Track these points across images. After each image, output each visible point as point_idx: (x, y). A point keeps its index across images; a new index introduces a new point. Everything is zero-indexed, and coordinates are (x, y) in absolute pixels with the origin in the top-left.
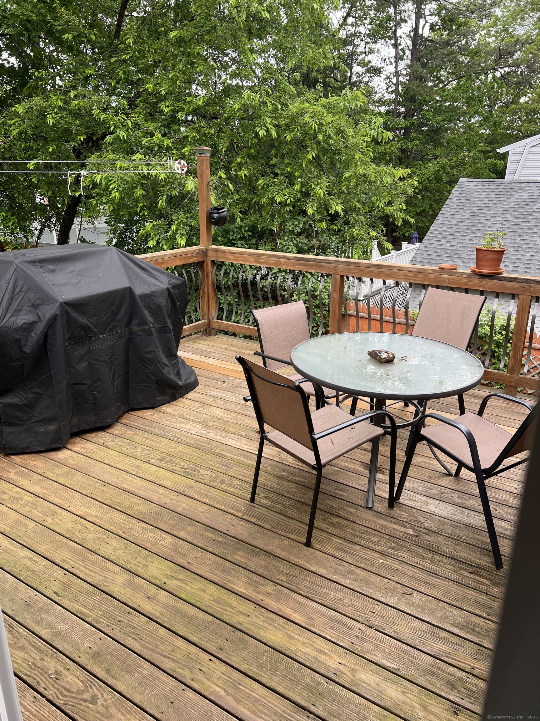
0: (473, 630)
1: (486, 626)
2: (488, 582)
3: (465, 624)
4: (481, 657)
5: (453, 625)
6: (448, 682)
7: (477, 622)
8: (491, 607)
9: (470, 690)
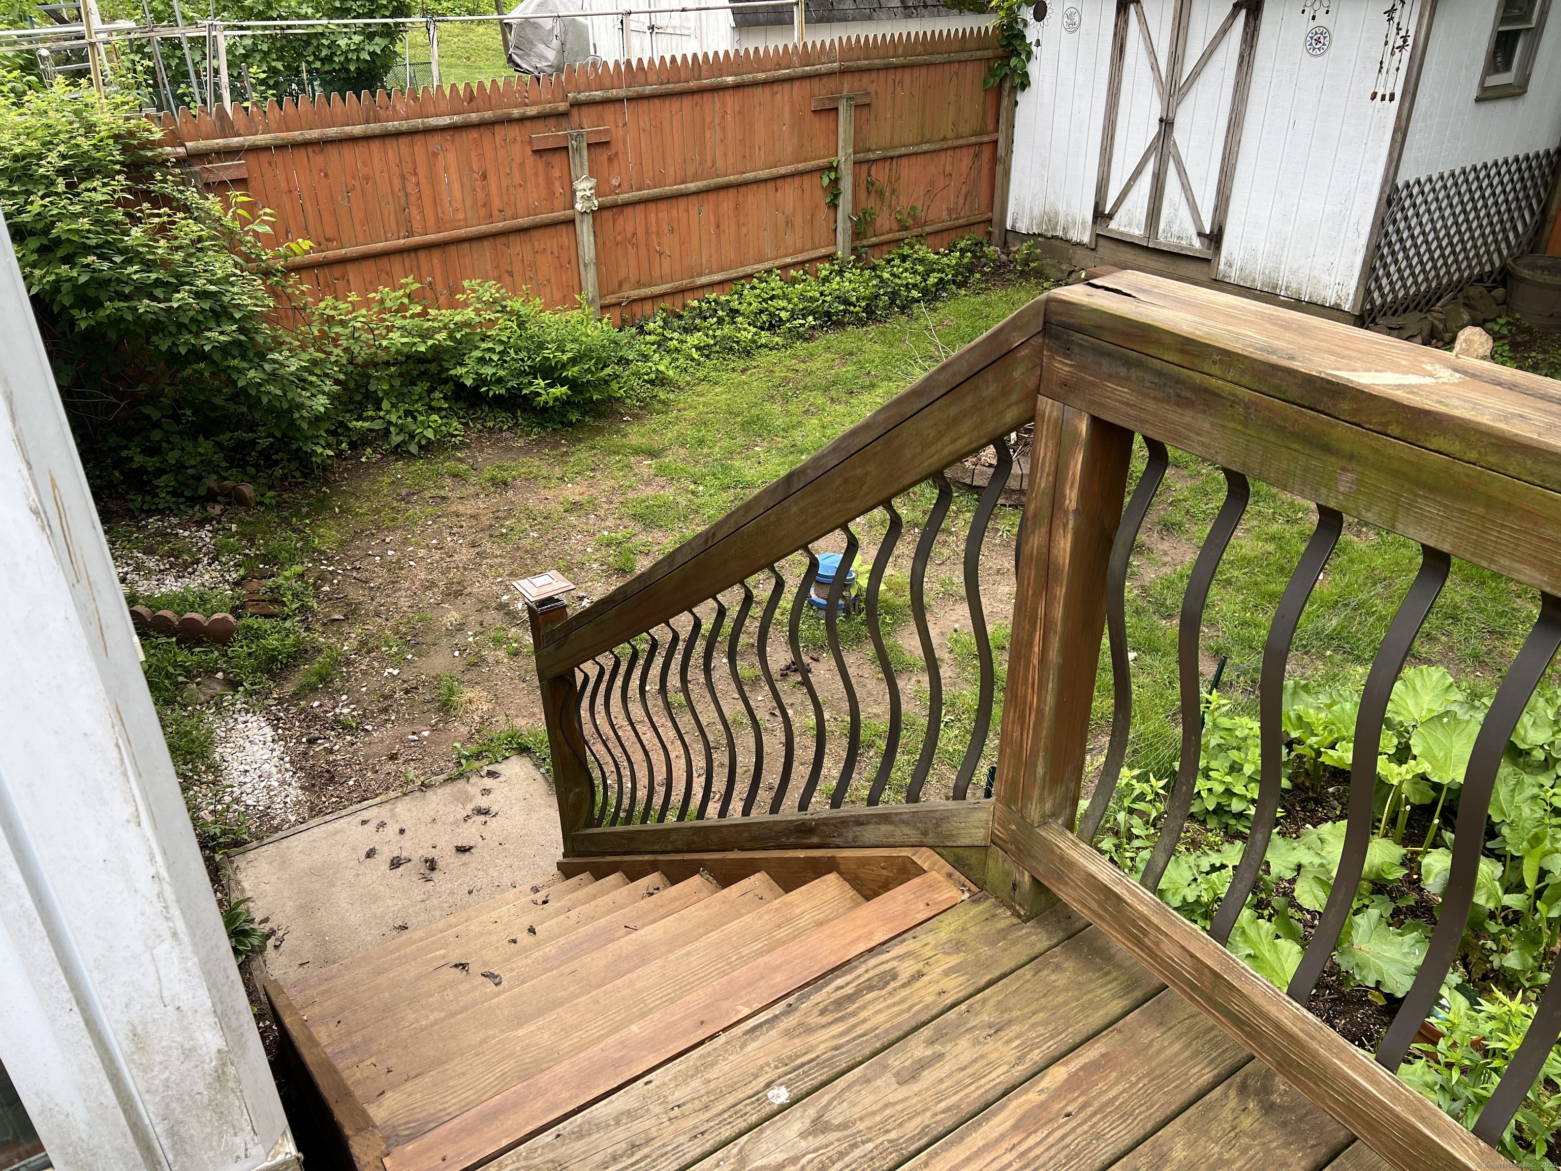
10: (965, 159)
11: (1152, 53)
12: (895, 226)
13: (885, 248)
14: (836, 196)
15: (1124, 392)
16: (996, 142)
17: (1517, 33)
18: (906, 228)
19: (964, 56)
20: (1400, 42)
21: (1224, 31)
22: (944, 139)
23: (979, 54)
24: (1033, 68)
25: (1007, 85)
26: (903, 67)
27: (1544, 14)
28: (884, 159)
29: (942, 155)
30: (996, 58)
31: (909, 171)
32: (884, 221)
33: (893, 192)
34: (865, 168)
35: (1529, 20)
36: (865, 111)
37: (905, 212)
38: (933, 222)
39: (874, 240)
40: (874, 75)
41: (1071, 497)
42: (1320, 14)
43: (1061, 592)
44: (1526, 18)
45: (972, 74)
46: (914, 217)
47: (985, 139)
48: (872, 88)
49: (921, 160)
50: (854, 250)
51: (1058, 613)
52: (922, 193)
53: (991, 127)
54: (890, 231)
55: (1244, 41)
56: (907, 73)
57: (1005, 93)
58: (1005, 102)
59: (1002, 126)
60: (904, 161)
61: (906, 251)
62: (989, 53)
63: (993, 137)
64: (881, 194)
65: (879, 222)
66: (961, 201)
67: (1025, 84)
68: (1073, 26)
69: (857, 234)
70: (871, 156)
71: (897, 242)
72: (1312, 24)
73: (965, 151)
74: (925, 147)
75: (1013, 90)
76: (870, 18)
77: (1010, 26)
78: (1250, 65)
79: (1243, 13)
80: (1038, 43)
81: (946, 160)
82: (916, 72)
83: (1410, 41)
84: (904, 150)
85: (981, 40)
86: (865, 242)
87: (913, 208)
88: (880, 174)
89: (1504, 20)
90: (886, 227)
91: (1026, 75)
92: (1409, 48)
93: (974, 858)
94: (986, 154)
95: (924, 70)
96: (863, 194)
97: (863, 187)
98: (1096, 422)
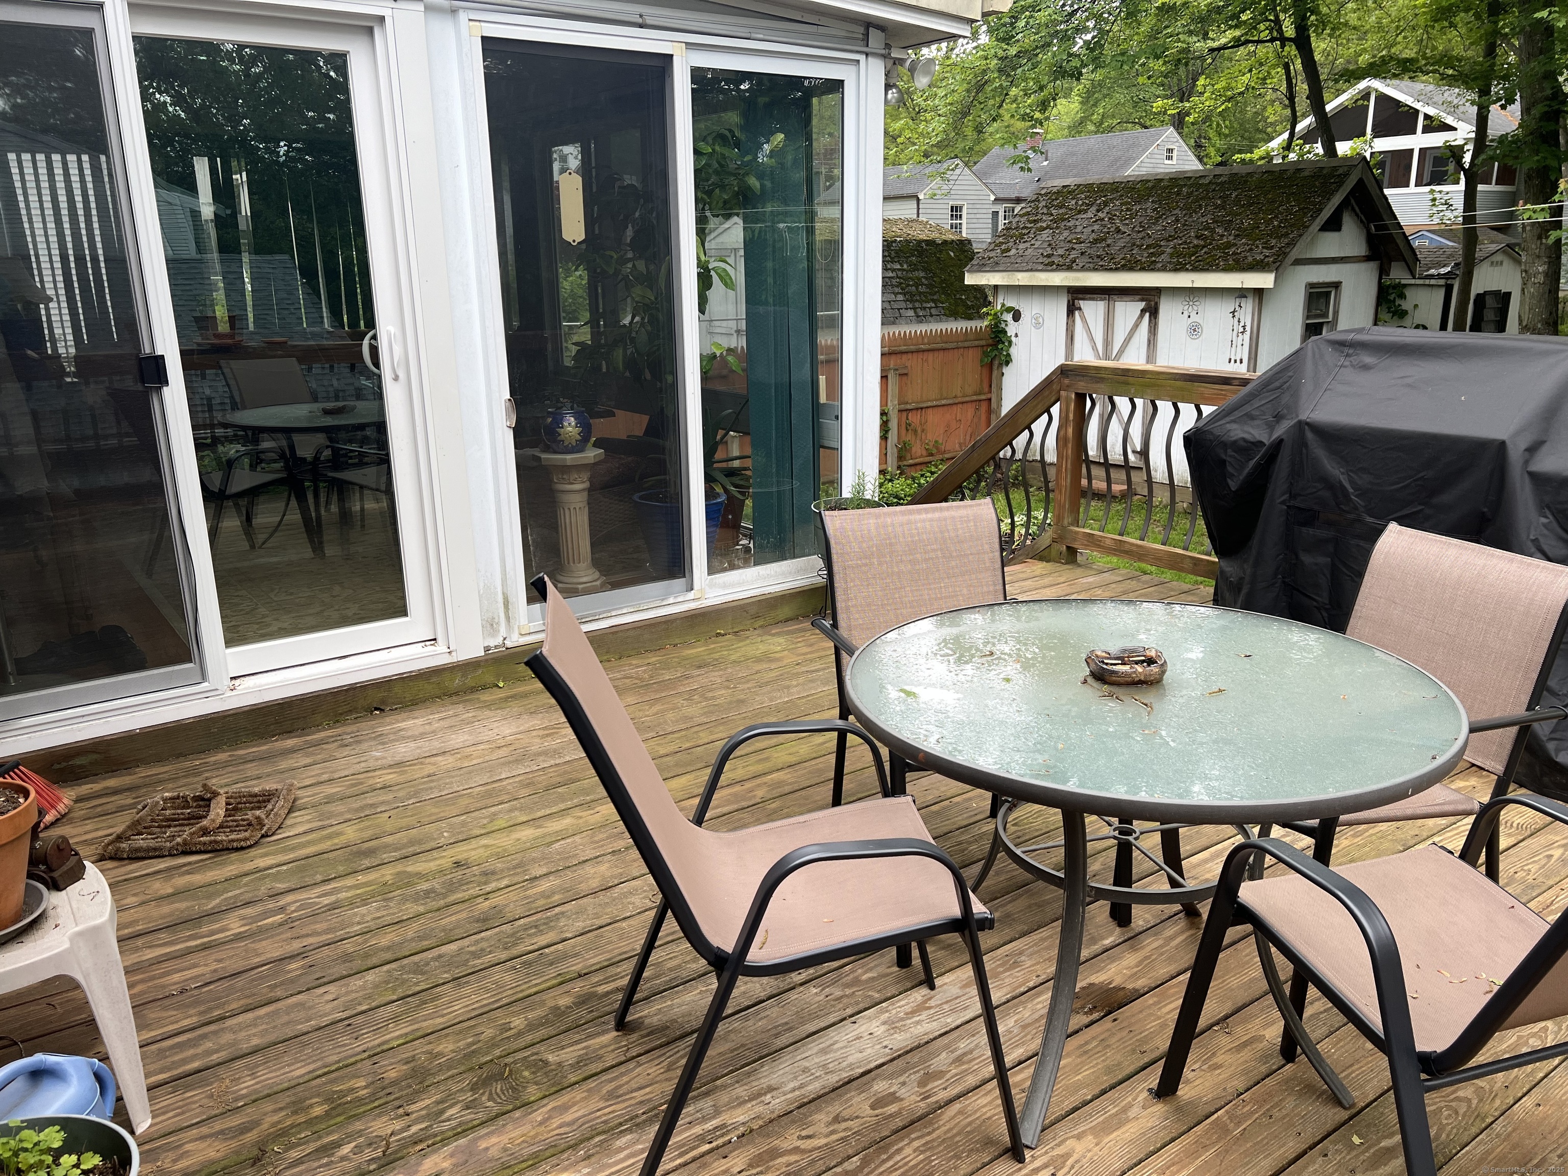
0: (536, 927)
1: (528, 941)
2: (602, 989)
3: (552, 924)
4: (493, 912)
5: (563, 913)
6: (493, 873)
7: (543, 937)
8: (551, 964)
9: (467, 883)
10: (970, 411)
11: (1092, 340)
12: (924, 453)
13: (918, 467)
14: (887, 432)
15: (1082, 383)
16: (990, 400)
17: (1322, 324)
18: (932, 455)
19: (966, 344)
20: (1241, 330)
21: (1136, 325)
22: (956, 397)
23: (977, 343)
24: (1013, 351)
25: (996, 363)
26: (928, 350)
27: (1336, 313)
28: (917, 409)
29: (955, 407)
30: (988, 345)
31: (933, 417)
32: (918, 450)
33: (923, 431)
34: (905, 414)
35: (1327, 317)
36: (905, 378)
37: (931, 444)
38: (949, 452)
39: (911, 462)
40: (910, 355)
41: (1071, 416)
42: (1193, 314)
43: (1070, 445)
44: (1325, 315)
45: (972, 358)
46: (937, 448)
47: (983, 397)
48: (908, 364)
49: (940, 409)
50: (899, 467)
51: (1070, 452)
52: (942, 432)
53: (986, 390)
54: (921, 456)
55: (1150, 331)
56: (931, 354)
57: (995, 367)
58: (995, 373)
59: (994, 389)
60: (930, 410)
61: (933, 469)
62: (983, 343)
63: (988, 396)
64: (915, 431)
65: (914, 449)
66: (968, 438)
67: (1008, 361)
68: (1038, 325)
69: (900, 458)
70: (909, 407)
71: (926, 464)
72: (1190, 320)
73: (969, 405)
74: (943, 402)
75: (1001, 365)
76: (894, 323)
77: (996, 325)
78: (1155, 345)
79: (1147, 315)
80: (1016, 335)
81: (957, 410)
82: (936, 354)
83: (1248, 328)
84: (930, 404)
85: (978, 334)
86: (905, 463)
87: (936, 442)
88: (914, 418)
89: (1308, 317)
90: (919, 454)
91: (1009, 355)
92: (1248, 333)
93: (1046, 553)
94: (984, 406)
95: (941, 352)
96: (903, 431)
97: (904, 426)
98: (1077, 394)
